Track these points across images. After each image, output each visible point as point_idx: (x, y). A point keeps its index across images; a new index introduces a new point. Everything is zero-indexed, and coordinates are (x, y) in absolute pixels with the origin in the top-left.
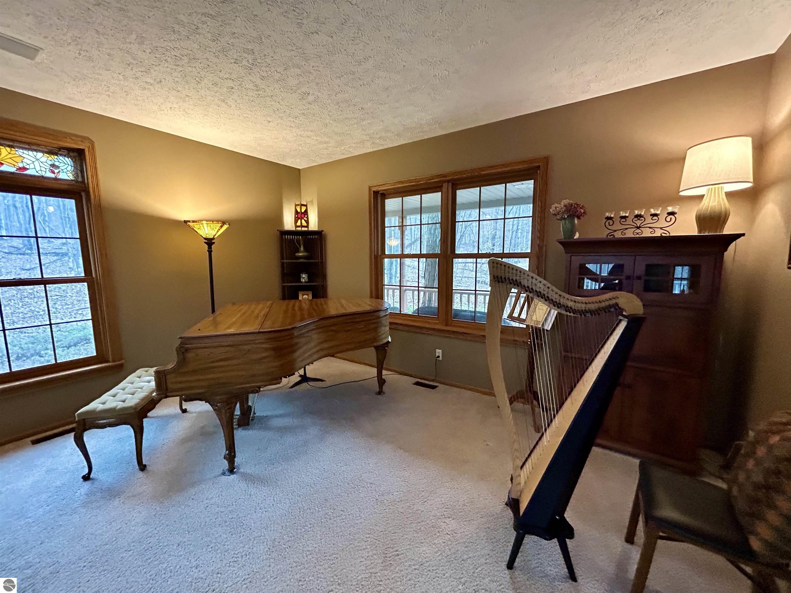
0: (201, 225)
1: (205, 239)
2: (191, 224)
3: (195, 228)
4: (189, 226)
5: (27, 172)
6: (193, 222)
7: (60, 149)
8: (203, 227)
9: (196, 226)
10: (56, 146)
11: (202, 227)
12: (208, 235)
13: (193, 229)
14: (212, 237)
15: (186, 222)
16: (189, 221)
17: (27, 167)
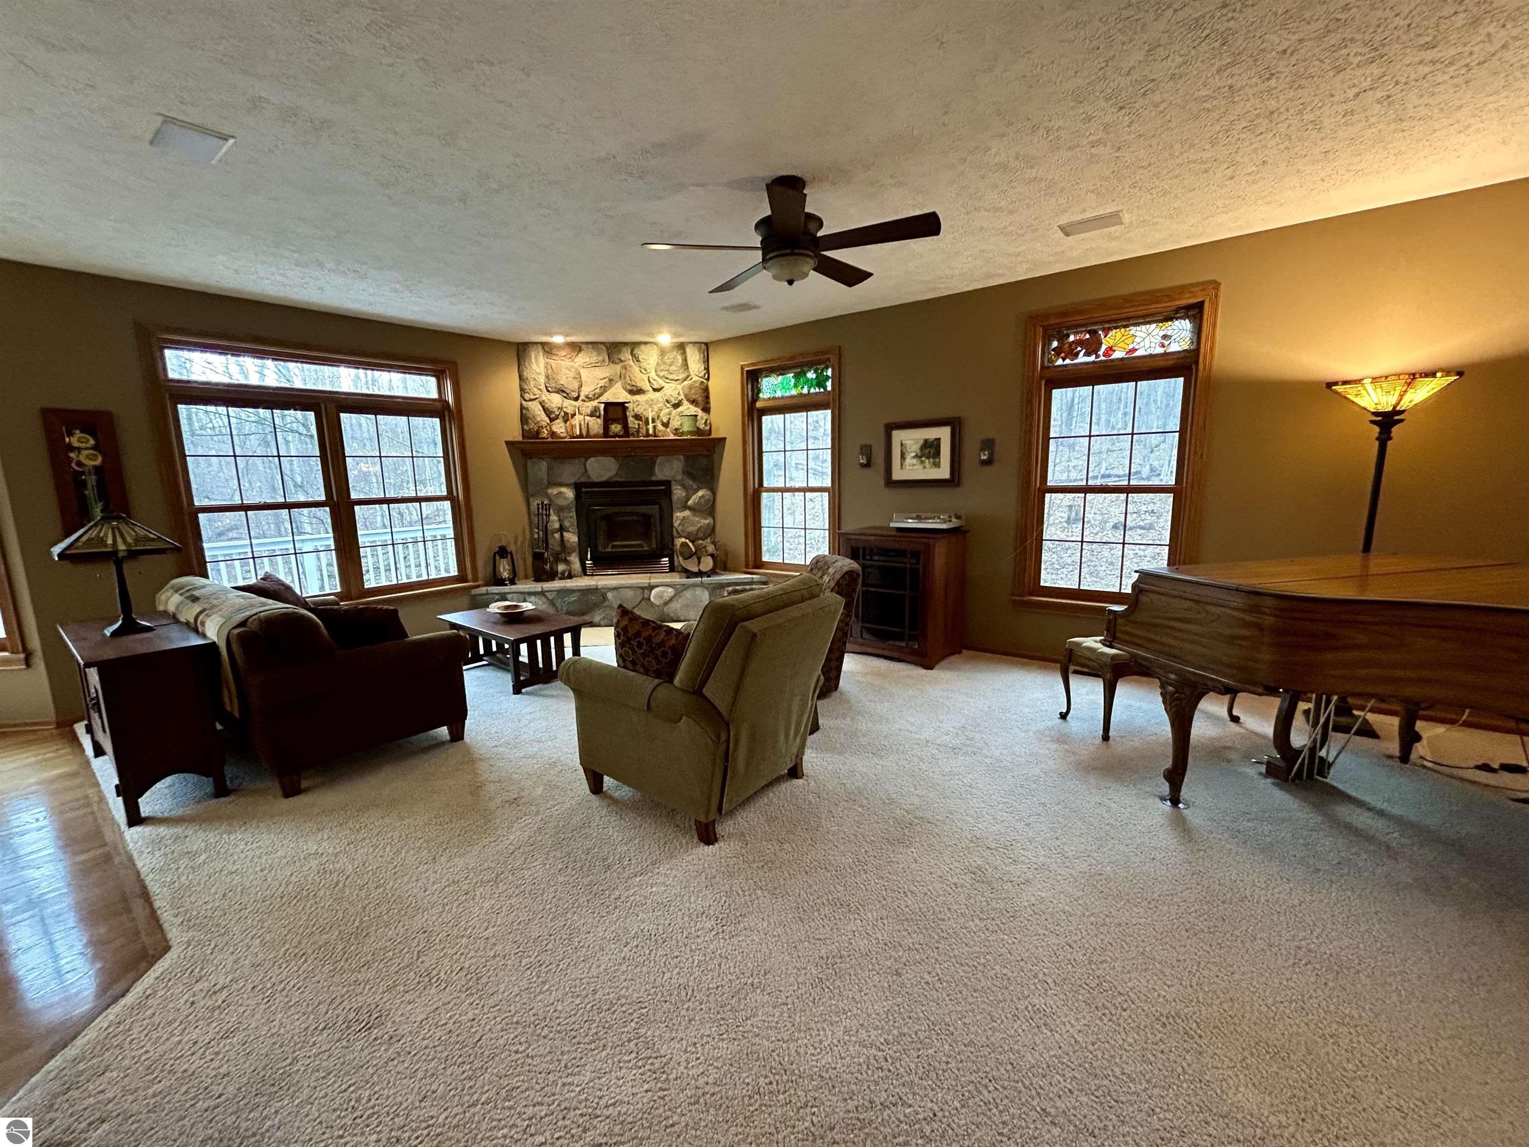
0: (1360, 388)
1: (1376, 414)
2: (1339, 388)
3: (1349, 396)
4: (1336, 392)
5: (1137, 354)
6: (1345, 383)
7: (1177, 310)
8: (1365, 389)
9: (1350, 391)
10: (1173, 308)
11: (1363, 392)
12: (1379, 407)
13: (1346, 398)
14: (1390, 409)
15: (1330, 385)
16: (1336, 384)
17: (1137, 347)
